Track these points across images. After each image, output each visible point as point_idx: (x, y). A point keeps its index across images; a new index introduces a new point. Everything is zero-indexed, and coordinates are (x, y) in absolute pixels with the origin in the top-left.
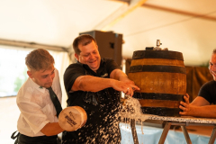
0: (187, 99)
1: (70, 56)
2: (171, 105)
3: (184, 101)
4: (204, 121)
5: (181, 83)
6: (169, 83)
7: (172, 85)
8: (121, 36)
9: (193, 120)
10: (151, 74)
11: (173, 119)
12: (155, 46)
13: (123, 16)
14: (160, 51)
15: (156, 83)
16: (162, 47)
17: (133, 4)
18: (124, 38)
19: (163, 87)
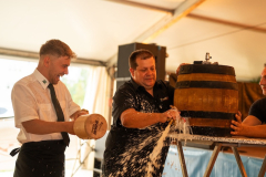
0: (239, 118)
1: (108, 71)
2: (221, 124)
3: (236, 119)
4: (258, 142)
5: (232, 101)
6: (219, 100)
7: (223, 102)
8: (164, 49)
9: (246, 141)
10: (200, 90)
11: (223, 139)
12: (204, 60)
13: (166, 27)
14: (210, 65)
15: (205, 100)
16: (212, 61)
17: (177, 15)
18: (168, 52)
19: (212, 104)
